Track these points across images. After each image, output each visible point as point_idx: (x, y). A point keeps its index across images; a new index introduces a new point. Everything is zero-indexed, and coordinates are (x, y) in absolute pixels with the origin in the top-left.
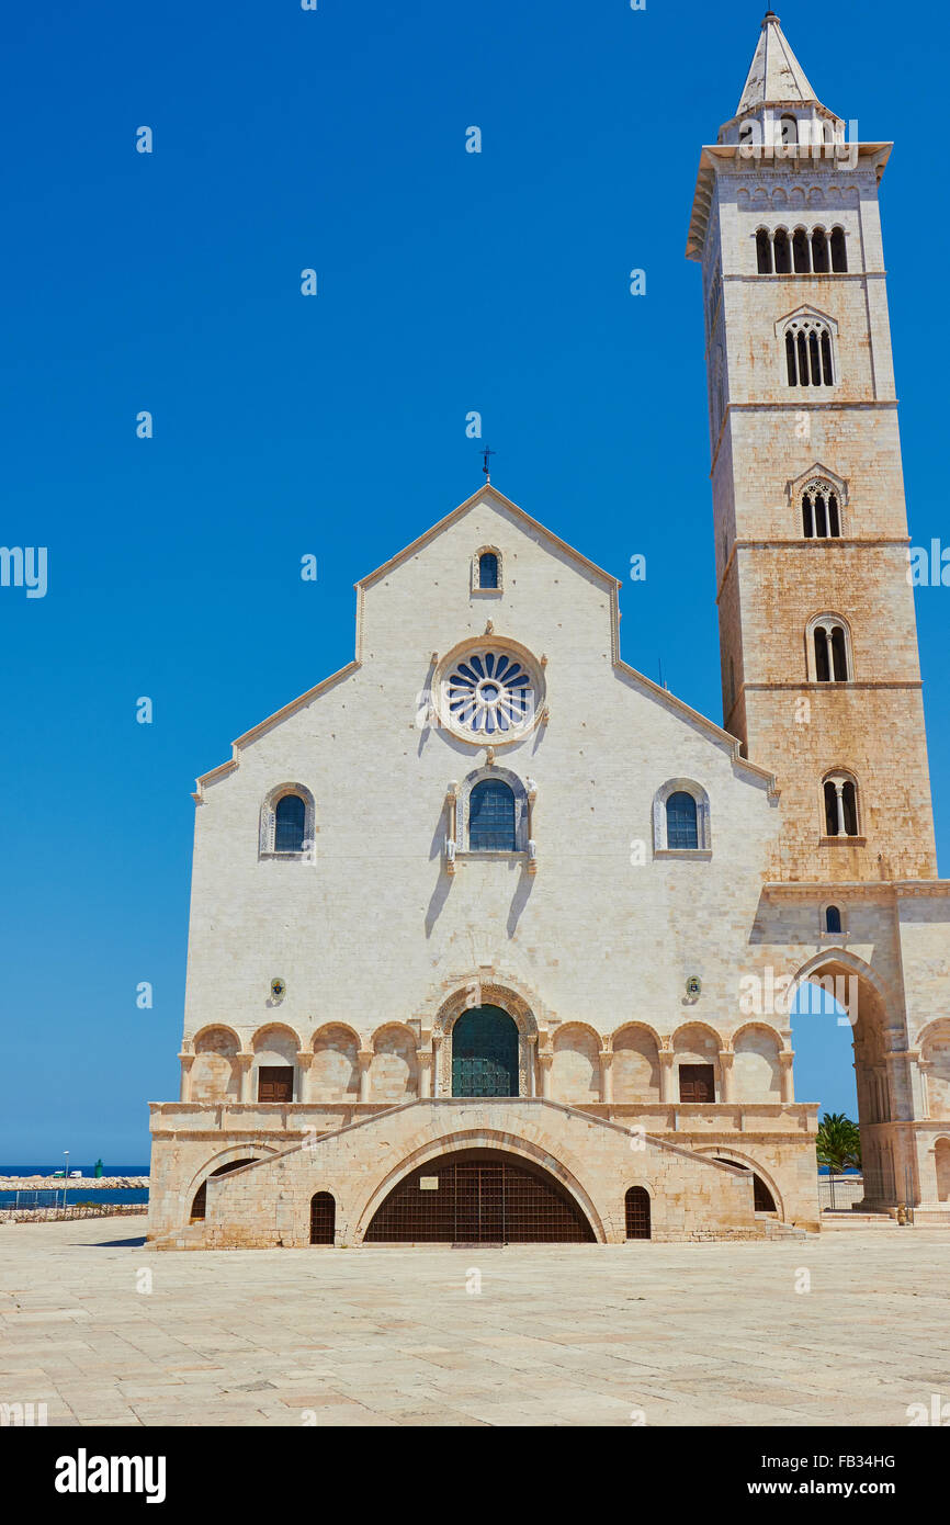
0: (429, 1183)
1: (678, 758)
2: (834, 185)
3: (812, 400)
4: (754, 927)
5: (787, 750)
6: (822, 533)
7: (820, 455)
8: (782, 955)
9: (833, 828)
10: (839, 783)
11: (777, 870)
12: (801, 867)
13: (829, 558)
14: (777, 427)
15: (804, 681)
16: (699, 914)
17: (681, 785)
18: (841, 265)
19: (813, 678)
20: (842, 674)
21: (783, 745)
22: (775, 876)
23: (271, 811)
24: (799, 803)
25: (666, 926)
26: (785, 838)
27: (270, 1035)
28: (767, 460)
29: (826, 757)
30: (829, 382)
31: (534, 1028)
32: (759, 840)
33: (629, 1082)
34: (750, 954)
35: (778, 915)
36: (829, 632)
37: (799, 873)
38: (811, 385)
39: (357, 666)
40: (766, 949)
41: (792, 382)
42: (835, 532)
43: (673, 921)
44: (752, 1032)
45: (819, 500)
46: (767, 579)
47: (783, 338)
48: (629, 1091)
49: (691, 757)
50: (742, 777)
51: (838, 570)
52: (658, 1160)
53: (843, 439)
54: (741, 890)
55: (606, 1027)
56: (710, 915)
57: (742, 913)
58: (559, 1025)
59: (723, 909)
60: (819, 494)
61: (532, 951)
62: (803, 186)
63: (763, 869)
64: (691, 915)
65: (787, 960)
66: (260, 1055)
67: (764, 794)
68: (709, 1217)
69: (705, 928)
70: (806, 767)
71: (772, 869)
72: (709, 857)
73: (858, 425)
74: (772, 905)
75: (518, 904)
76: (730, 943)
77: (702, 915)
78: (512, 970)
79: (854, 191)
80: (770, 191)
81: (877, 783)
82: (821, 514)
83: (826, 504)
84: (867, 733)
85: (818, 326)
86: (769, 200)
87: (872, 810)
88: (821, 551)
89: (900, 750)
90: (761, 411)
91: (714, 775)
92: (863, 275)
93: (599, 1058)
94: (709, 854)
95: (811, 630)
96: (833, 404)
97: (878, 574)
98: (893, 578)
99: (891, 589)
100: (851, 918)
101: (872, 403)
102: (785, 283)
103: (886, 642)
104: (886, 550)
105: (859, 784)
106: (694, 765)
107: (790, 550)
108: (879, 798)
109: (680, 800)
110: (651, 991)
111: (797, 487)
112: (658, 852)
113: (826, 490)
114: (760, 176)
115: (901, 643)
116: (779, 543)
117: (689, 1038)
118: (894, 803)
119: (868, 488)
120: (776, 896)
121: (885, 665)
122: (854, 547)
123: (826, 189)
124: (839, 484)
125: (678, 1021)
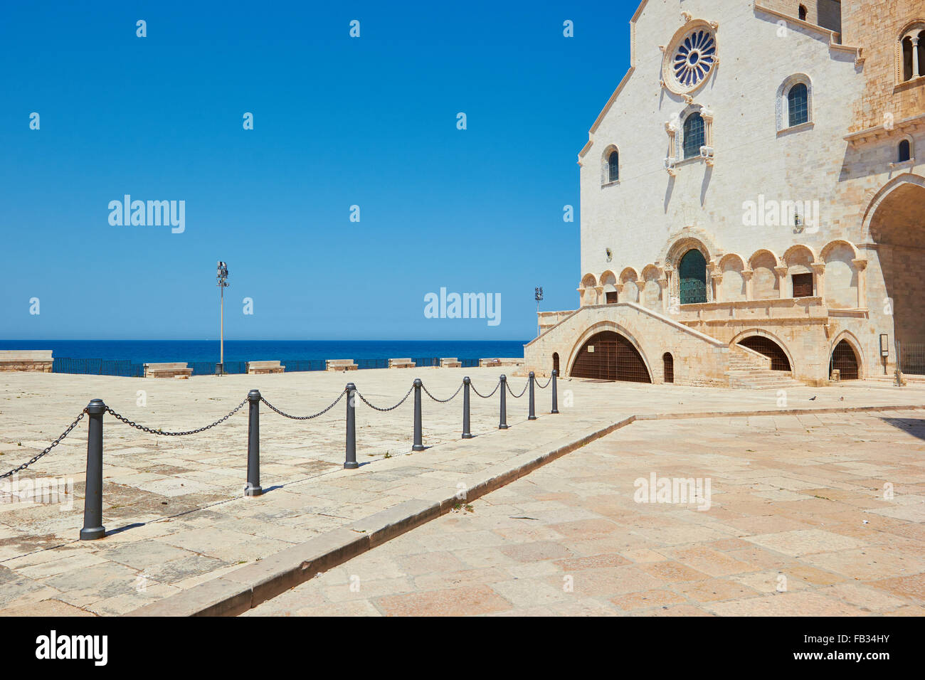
0: (591, 349)
1: (792, 61)
4: (842, 171)
5: (871, 24)
8: (861, 187)
9: (908, 76)
10: (914, 34)
11: (860, 123)
12: (878, 115)
16: (805, 169)
17: (795, 80)
21: (868, 20)
22: (858, 128)
23: (606, 162)
24: (880, 64)
25: (784, 182)
26: (867, 96)
27: (607, 277)
29: (903, 16)
31: (710, 260)
32: (847, 103)
33: (762, 287)
34: (838, 192)
35: (860, 158)
37: (876, 120)
39: (633, 69)
40: (850, 184)
43: (788, 178)
44: (838, 247)
48: (761, 294)
49: (802, 56)
50: (836, 58)
54: (834, 144)
55: (745, 255)
56: (812, 168)
57: (834, 162)
58: (722, 257)
59: (821, 162)
61: (712, 213)
63: (851, 125)
64: (800, 171)
65: (865, 190)
66: (605, 287)
67: (852, 65)
70: (886, 32)
71: (857, 122)
72: (812, 126)
74: (856, 150)
75: (705, 186)
76: (826, 185)
77: (807, 170)
78: (699, 228)
91: (817, 64)
93: (744, 276)
94: (812, 124)
100: (918, 146)
106: (803, 62)
109: (799, 90)
110: (775, 228)
112: (779, 133)
117: (797, 256)
120: (854, 143)
125: (789, 246)
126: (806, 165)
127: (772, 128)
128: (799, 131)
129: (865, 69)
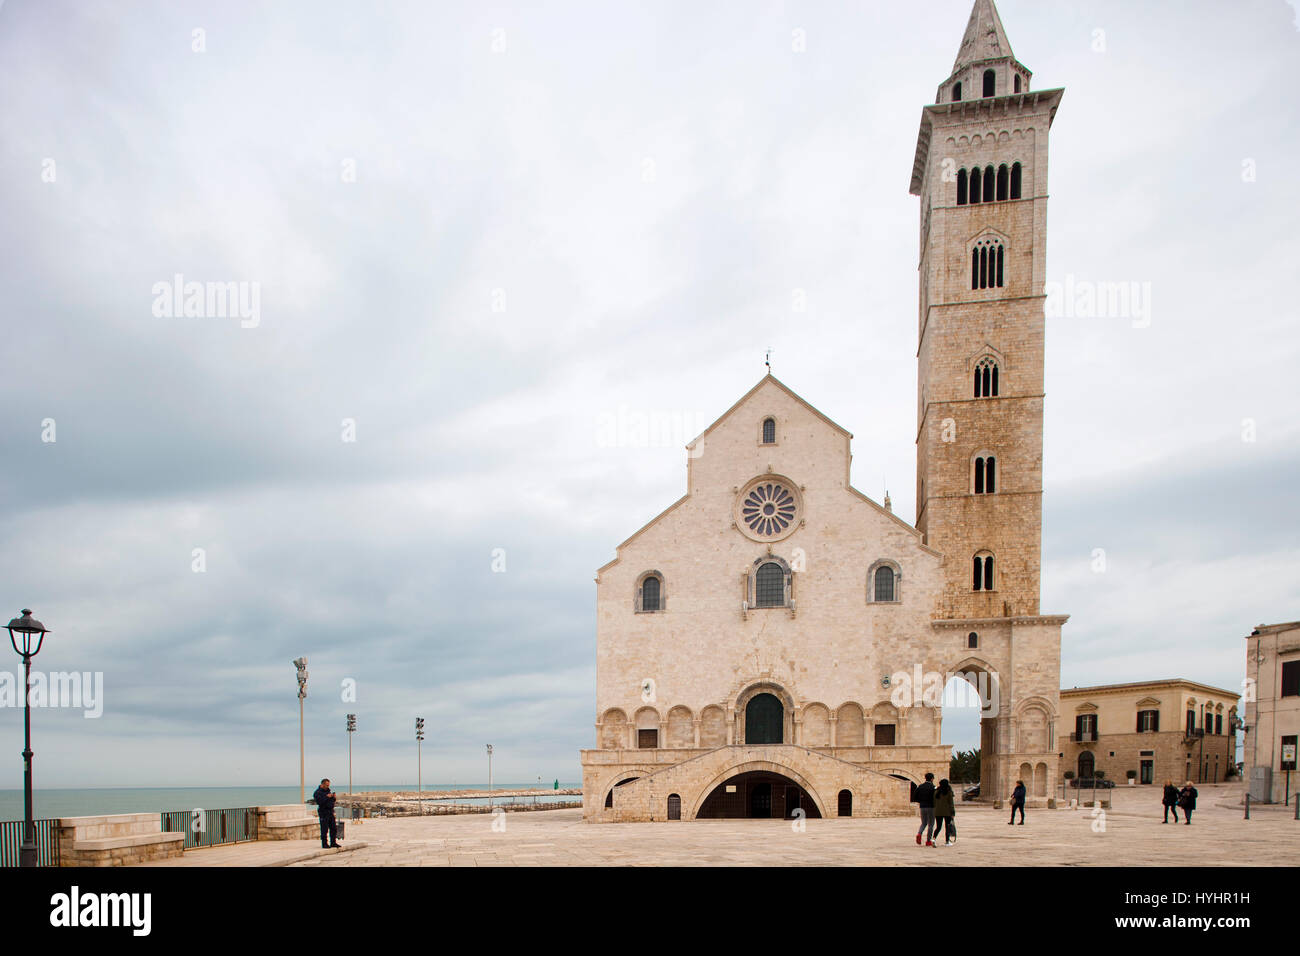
0: (731, 789)
1: (884, 545)
2: (1017, 128)
3: (987, 298)
4: (925, 647)
5: (953, 539)
6: (986, 393)
7: (989, 338)
8: (940, 663)
9: (977, 586)
10: (983, 558)
11: (941, 612)
12: (955, 610)
13: (989, 411)
14: (961, 320)
15: (966, 493)
16: (892, 639)
17: (885, 562)
18: (1016, 194)
19: (973, 491)
20: (991, 489)
21: (950, 535)
22: (939, 615)
24: (958, 572)
25: (872, 647)
26: (948, 593)
27: (644, 712)
28: (953, 345)
29: (977, 541)
30: (1000, 284)
31: (792, 706)
32: (930, 594)
33: (846, 733)
34: (921, 663)
36: (985, 461)
37: (954, 614)
38: (987, 287)
39: (688, 497)
40: (931, 658)
41: (975, 287)
42: (995, 393)
43: (876, 644)
45: (987, 371)
46: (947, 427)
47: (970, 254)
48: (846, 740)
49: (892, 545)
50: (923, 556)
51: (995, 419)
52: (858, 776)
53: (1006, 326)
54: (918, 623)
55: (833, 704)
56: (898, 639)
57: (918, 638)
58: (806, 704)
59: (906, 635)
60: (987, 366)
61: (792, 663)
62: (994, 131)
63: (933, 611)
64: (887, 640)
65: (943, 666)
66: (638, 723)
68: (884, 805)
69: (895, 647)
70: (964, 549)
71: (938, 612)
73: (1017, 315)
74: (937, 633)
75: (784, 636)
76: (910, 655)
77: (894, 640)
78: (780, 675)
79: (1032, 132)
80: (970, 138)
81: (1007, 557)
82: (986, 381)
83: (991, 373)
84: (1004, 525)
85: (996, 241)
86: (969, 145)
87: (1003, 574)
88: (984, 406)
89: (1024, 536)
90: (952, 308)
91: (906, 556)
92: (1032, 200)
93: (829, 722)
94: (900, 604)
95: (974, 460)
96: (1001, 301)
97: (1021, 420)
98: (1031, 422)
99: (1029, 430)
100: (984, 639)
101: (1029, 298)
102: (975, 210)
103: (1022, 466)
104: (1028, 403)
105: (996, 558)
106: (893, 550)
107: (964, 406)
108: (1008, 566)
109: (884, 571)
110: (861, 684)
111: (972, 362)
112: (869, 604)
113: (991, 362)
114: (964, 126)
115: (1032, 466)
116: (957, 402)
117: (881, 709)
118: (1017, 569)
119: (1020, 360)
120: (939, 628)
121: (1020, 481)
122: (1007, 402)
123: (1011, 132)
124: (1000, 358)
125: (875, 701)
126: (891, 636)
127: (861, 598)
128: (887, 607)
129: (946, 572)
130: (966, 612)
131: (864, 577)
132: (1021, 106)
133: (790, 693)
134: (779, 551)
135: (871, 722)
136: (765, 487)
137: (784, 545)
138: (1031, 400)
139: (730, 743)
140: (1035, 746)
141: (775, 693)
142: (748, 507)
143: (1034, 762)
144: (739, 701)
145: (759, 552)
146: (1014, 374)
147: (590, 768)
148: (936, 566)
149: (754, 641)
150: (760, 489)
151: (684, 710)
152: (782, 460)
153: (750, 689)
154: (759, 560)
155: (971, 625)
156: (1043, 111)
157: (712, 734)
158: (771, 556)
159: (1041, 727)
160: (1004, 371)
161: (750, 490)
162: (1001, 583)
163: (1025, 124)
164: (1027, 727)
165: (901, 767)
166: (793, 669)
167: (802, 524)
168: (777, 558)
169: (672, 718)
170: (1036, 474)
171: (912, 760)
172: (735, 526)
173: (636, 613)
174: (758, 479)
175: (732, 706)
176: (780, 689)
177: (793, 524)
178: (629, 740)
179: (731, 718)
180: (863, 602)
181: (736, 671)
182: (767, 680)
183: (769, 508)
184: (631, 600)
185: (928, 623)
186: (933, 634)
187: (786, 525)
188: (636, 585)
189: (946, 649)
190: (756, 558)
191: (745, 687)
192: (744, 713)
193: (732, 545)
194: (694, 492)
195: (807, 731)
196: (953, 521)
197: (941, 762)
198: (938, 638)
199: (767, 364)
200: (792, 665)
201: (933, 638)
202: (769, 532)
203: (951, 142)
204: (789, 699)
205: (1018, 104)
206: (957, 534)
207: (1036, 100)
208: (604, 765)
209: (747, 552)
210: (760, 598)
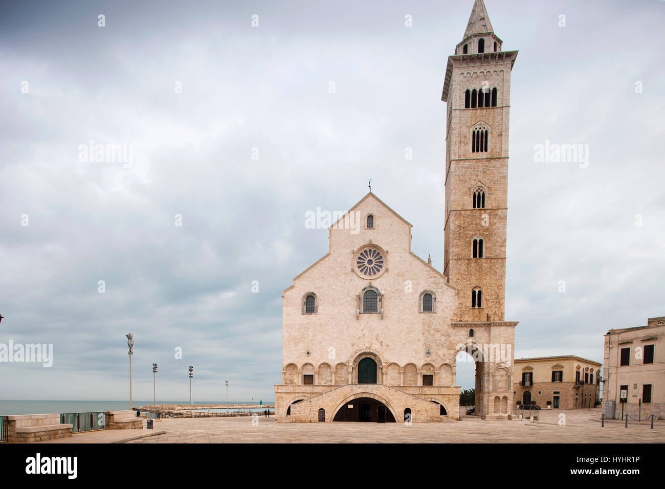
0: (350, 406)
1: (428, 283)
2: (495, 70)
3: (480, 157)
4: (447, 336)
5: (462, 280)
6: (479, 206)
7: (480, 178)
8: (455, 344)
9: (474, 305)
10: (477, 291)
11: (456, 318)
12: (463, 317)
13: (480, 215)
14: (467, 168)
15: (469, 258)
16: (431, 331)
17: (428, 291)
18: (494, 104)
19: (472, 257)
20: (481, 256)
21: (461, 279)
22: (455, 320)
24: (464, 297)
25: (421, 335)
26: (459, 308)
27: (307, 366)
28: (463, 180)
29: (474, 282)
30: (486, 150)
31: (381, 364)
32: (451, 309)
33: (408, 379)
34: (445, 344)
36: (478, 241)
37: (462, 319)
38: (480, 152)
40: (451, 341)
41: (473, 151)
42: (483, 206)
43: (423, 333)
45: (479, 194)
46: (460, 223)
47: (471, 134)
48: (408, 382)
49: (432, 283)
52: (414, 401)
53: (489, 172)
55: (402, 364)
56: (435, 331)
57: (444, 331)
59: (438, 330)
60: (479, 192)
62: (484, 71)
64: (429, 332)
66: (304, 371)
68: (427, 416)
69: (433, 335)
70: (467, 286)
71: (454, 318)
73: (494, 167)
74: (454, 329)
75: (377, 328)
76: (440, 340)
77: (432, 332)
78: (375, 348)
79: (502, 72)
80: (472, 74)
81: (489, 291)
82: (479, 200)
83: (481, 196)
84: (487, 275)
85: (484, 128)
86: (472, 77)
87: (486, 299)
88: (478, 213)
89: (497, 280)
90: (462, 162)
91: (438, 289)
92: (502, 108)
93: (400, 373)
94: (435, 313)
95: (472, 240)
96: (486, 159)
97: (495, 221)
98: (500, 222)
99: (500, 226)
100: (477, 332)
101: (500, 158)
102: (474, 111)
103: (496, 244)
104: (499, 212)
105: (483, 291)
106: (432, 285)
107: (468, 212)
108: (489, 296)
109: (428, 296)
110: (416, 354)
111: (472, 190)
112: (420, 313)
113: (481, 190)
114: (469, 67)
115: (501, 244)
116: (464, 210)
117: (426, 367)
118: (494, 297)
119: (496, 190)
120: (455, 326)
121: (495, 252)
122: (489, 211)
123: (492, 72)
124: (486, 188)
125: (423, 363)
127: (416, 309)
128: (429, 315)
129: (458, 297)
130: (468, 318)
131: (418, 299)
132: (497, 59)
133: (381, 357)
134: (375, 284)
135: (421, 373)
136: (368, 250)
137: (378, 281)
138: (501, 211)
139: (350, 383)
140: (502, 388)
141: (373, 358)
142: (359, 261)
143: (501, 396)
144: (355, 361)
145: (365, 284)
146: (493, 197)
147: (279, 394)
148: (453, 294)
149: (362, 330)
150: (366, 251)
151: (326, 365)
152: (378, 237)
153: (360, 355)
154: (365, 288)
155: (471, 325)
156: (508, 62)
157: (341, 378)
158: (371, 287)
159: (505, 378)
160: (488, 195)
161: (360, 252)
162: (486, 304)
163: (500, 68)
164: (498, 378)
165: (436, 397)
166: (382, 345)
167: (387, 270)
168: (374, 287)
169: (321, 369)
170: (503, 249)
171: (441, 393)
172: (353, 270)
173: (303, 314)
174: (365, 246)
175: (351, 364)
176: (375, 355)
177: (382, 270)
178: (298, 380)
179: (351, 370)
180: (417, 312)
181: (353, 346)
182: (369, 351)
183: (370, 262)
184: (300, 307)
185: (449, 323)
186: (452, 329)
187: (379, 271)
188: (303, 299)
189: (458, 337)
190: (363, 287)
191: (357, 354)
192: (357, 368)
193: (351, 280)
194: (332, 252)
195: (388, 377)
196: (462, 272)
197: (456, 395)
198: (454, 331)
199: (369, 187)
200: (381, 343)
201: (451, 331)
202: (370, 274)
203: (462, 75)
204: (380, 360)
205: (496, 57)
206: (464, 278)
207: (505, 56)
208: (286, 393)
209: (359, 284)
210: (365, 308)
